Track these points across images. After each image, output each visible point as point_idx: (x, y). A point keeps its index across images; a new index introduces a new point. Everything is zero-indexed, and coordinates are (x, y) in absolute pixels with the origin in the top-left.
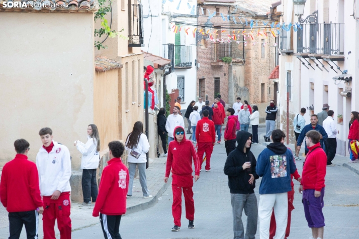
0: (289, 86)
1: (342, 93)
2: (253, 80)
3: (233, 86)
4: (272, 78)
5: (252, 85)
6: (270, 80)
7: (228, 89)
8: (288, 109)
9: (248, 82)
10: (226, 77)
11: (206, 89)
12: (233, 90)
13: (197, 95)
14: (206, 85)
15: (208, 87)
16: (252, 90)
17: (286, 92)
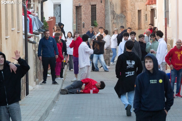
0: (167, 12)
2: (129, 6)
3: (110, 13)
4: (149, 4)
5: (129, 12)
6: (148, 6)
7: (105, 16)
8: (166, 35)
9: (124, 9)
10: (103, 4)
11: (83, 16)
12: (110, 17)
13: (73, 22)
14: (83, 13)
15: (85, 14)
16: (129, 17)
17: (164, 18)
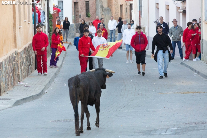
0: (140, 6)
1: (179, 10)
2: (114, 2)
3: (99, 7)
5: (113, 6)
6: (127, 2)
7: (96, 9)
8: (140, 23)
9: (110, 4)
11: (80, 10)
12: (99, 10)
13: (73, 14)
14: (79, 7)
15: (81, 8)
16: (114, 10)
17: (138, 11)
